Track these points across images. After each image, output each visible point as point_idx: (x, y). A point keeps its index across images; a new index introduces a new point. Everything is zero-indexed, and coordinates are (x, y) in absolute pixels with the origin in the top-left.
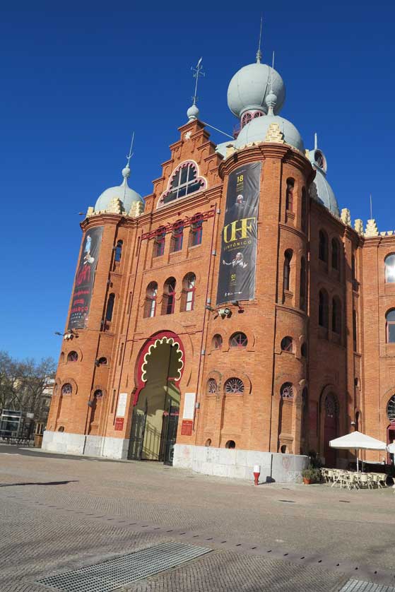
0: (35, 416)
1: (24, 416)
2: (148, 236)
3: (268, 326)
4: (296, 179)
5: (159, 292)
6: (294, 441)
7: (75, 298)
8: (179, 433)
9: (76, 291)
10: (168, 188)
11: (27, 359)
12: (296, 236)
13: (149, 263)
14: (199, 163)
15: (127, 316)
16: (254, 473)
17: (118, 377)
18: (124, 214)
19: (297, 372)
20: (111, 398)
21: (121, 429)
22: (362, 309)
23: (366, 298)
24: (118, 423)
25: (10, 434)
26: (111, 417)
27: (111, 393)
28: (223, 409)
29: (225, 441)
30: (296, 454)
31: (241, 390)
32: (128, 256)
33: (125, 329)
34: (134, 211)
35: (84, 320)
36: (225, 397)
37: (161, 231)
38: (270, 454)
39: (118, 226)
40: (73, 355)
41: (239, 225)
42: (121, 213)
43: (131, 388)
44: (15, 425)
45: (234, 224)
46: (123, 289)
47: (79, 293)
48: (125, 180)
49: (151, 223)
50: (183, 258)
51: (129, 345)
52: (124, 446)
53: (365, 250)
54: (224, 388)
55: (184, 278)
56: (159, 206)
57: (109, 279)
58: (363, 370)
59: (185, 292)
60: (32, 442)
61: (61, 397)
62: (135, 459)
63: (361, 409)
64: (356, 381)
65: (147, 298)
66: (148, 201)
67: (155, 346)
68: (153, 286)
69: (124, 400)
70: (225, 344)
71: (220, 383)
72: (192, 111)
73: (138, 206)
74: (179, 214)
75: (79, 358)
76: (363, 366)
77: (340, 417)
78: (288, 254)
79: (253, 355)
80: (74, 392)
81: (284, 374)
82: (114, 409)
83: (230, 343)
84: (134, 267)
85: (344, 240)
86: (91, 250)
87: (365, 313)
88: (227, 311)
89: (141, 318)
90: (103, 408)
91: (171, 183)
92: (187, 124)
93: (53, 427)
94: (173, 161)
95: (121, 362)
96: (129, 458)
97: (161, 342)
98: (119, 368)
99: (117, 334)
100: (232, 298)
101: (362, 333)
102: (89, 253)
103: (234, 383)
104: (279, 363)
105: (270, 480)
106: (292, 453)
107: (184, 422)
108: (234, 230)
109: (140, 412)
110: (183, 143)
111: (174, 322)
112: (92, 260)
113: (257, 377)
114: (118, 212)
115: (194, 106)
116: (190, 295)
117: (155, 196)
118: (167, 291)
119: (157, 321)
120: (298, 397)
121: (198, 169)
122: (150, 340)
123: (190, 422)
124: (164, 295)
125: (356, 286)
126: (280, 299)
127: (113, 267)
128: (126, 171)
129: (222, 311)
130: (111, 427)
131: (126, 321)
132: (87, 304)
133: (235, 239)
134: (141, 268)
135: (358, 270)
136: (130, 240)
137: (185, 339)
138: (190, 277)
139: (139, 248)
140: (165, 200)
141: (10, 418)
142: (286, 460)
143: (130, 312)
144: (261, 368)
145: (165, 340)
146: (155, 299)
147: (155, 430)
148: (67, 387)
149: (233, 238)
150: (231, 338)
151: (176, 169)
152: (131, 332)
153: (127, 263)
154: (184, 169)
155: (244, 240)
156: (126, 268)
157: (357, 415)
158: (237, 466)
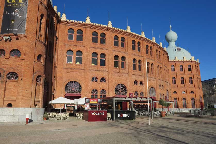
3: (32, 48)
6: (41, 102)
12: (45, 9)
16: (26, 118)
19: (43, 71)
22: (58, 49)
23: (60, 45)
28: (5, 88)
29: (6, 103)
30: (41, 107)
31: (16, 78)
36: (6, 81)
38: (31, 109)
53: (61, 25)
54: (6, 77)
58: (57, 73)
63: (55, 88)
64: (55, 76)
70: (7, 55)
71: (4, 74)
76: (57, 71)
77: (49, 92)
78: (42, 16)
79: (23, 61)
81: (38, 71)
83: (10, 54)
85: (55, 19)
87: (59, 50)
88: (9, 38)
100: (12, 31)
101: (57, 58)
104: (36, 66)
105: (31, 120)
106: (39, 107)
113: (25, 72)
120: (43, 82)
125: (57, 39)
126: (38, 36)
129: (6, 38)
133: (14, 2)
135: (58, 33)
142: (38, 110)
144: (28, 68)
150: (11, 52)
155: (20, 3)
157: (54, 90)
158: (14, 116)
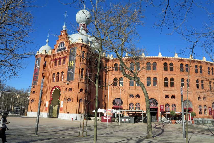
0: (25, 107)
1: (21, 107)
2: (53, 60)
4: (85, 51)
5: (56, 76)
6: (83, 111)
7: (34, 77)
8: (60, 110)
9: (34, 75)
10: (58, 48)
11: (22, 89)
13: (53, 68)
14: (65, 42)
15: (48, 81)
16: (72, 118)
17: (46, 98)
18: (47, 54)
19: (84, 96)
20: (44, 103)
21: (47, 110)
22: (108, 78)
23: (109, 75)
24: (46, 109)
25: (17, 113)
26: (44, 107)
27: (44, 101)
28: (67, 105)
29: (67, 112)
31: (71, 101)
32: (48, 65)
33: (47, 85)
34: (49, 53)
35: (36, 83)
36: (67, 102)
37: (56, 59)
38: (76, 114)
39: (45, 57)
40: (34, 92)
41: (71, 63)
42: (46, 54)
43: (49, 100)
44: (19, 110)
45: (70, 62)
46: (47, 74)
47: (35, 76)
48: (47, 43)
49: (54, 57)
50: (61, 67)
51: (48, 89)
52: (48, 114)
53: (110, 62)
55: (62, 72)
56: (56, 53)
57: (43, 72)
59: (61, 76)
60: (24, 115)
61: (31, 103)
62: (50, 117)
64: (105, 96)
65: (53, 77)
66: (53, 51)
67: (55, 90)
68: (54, 74)
69: (47, 103)
71: (66, 99)
72: (64, 26)
73: (50, 52)
74: (60, 55)
75: (36, 93)
77: (100, 105)
78: (82, 70)
79: (73, 93)
80: (35, 101)
81: (80, 97)
82: (45, 105)
84: (50, 68)
85: (103, 61)
86: (38, 64)
89: (51, 82)
90: (42, 105)
91: (59, 46)
92: (63, 30)
93: (30, 111)
94: (59, 40)
95: (47, 93)
96: (49, 117)
97: (56, 89)
98: (46, 95)
99: (45, 86)
100: (69, 80)
102: (37, 64)
103: (69, 99)
104: (79, 95)
105: (76, 120)
107: (61, 108)
108: (70, 64)
109: (52, 106)
110: (61, 35)
111: (59, 84)
112: (38, 67)
113: (74, 98)
114: (45, 54)
115: (64, 25)
116: (63, 77)
117: (55, 49)
118: (58, 75)
119: (55, 83)
120: (84, 102)
121: (65, 44)
122: (53, 88)
123: (62, 108)
124: (57, 76)
125: (107, 72)
126: (80, 80)
127: (44, 69)
128: (47, 41)
129: (67, 83)
130: (44, 110)
131: (48, 83)
132: (37, 79)
134: (51, 69)
136: (48, 61)
137: (61, 88)
138: (63, 72)
139: (51, 63)
140: (57, 51)
141: (17, 109)
142: (80, 115)
143: (49, 80)
144: (75, 96)
145: (57, 88)
146: (55, 77)
147: (56, 110)
148: (33, 100)
149: (70, 66)
150: (69, 89)
151: (60, 43)
152: (49, 86)
153: (48, 67)
154: (62, 43)
155: (72, 66)
156: (47, 69)
157: (105, 104)
158: (69, 117)
